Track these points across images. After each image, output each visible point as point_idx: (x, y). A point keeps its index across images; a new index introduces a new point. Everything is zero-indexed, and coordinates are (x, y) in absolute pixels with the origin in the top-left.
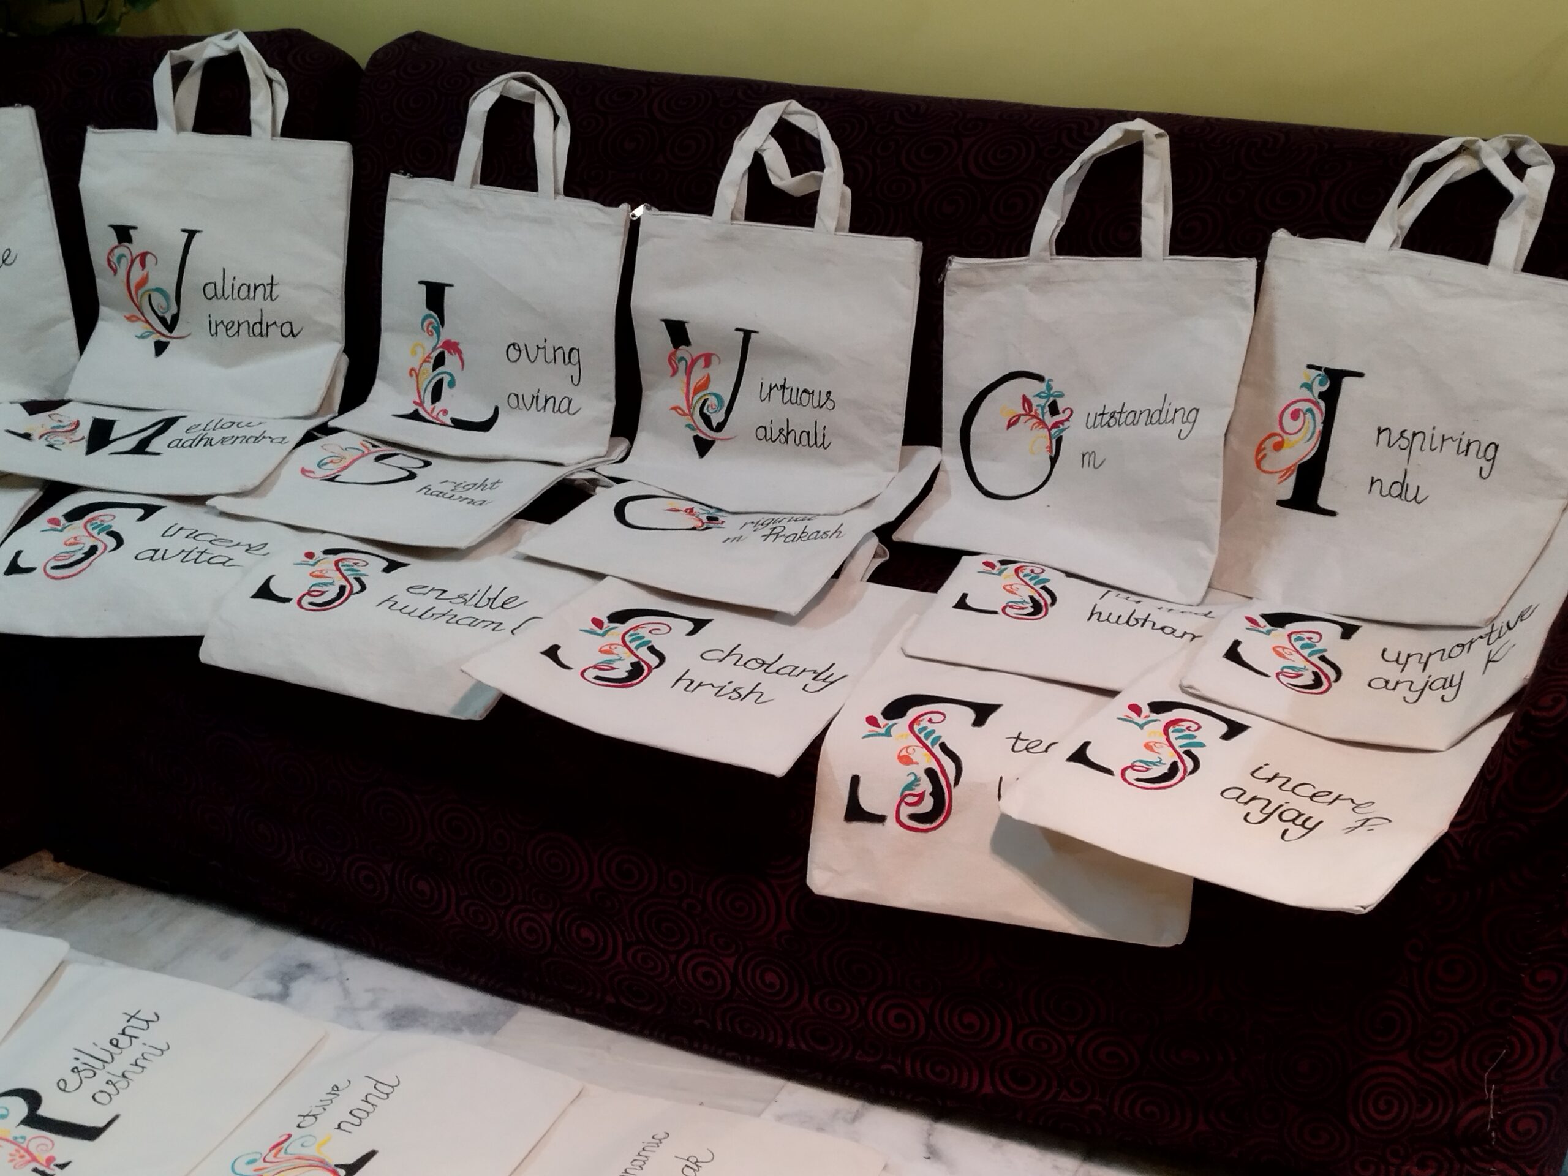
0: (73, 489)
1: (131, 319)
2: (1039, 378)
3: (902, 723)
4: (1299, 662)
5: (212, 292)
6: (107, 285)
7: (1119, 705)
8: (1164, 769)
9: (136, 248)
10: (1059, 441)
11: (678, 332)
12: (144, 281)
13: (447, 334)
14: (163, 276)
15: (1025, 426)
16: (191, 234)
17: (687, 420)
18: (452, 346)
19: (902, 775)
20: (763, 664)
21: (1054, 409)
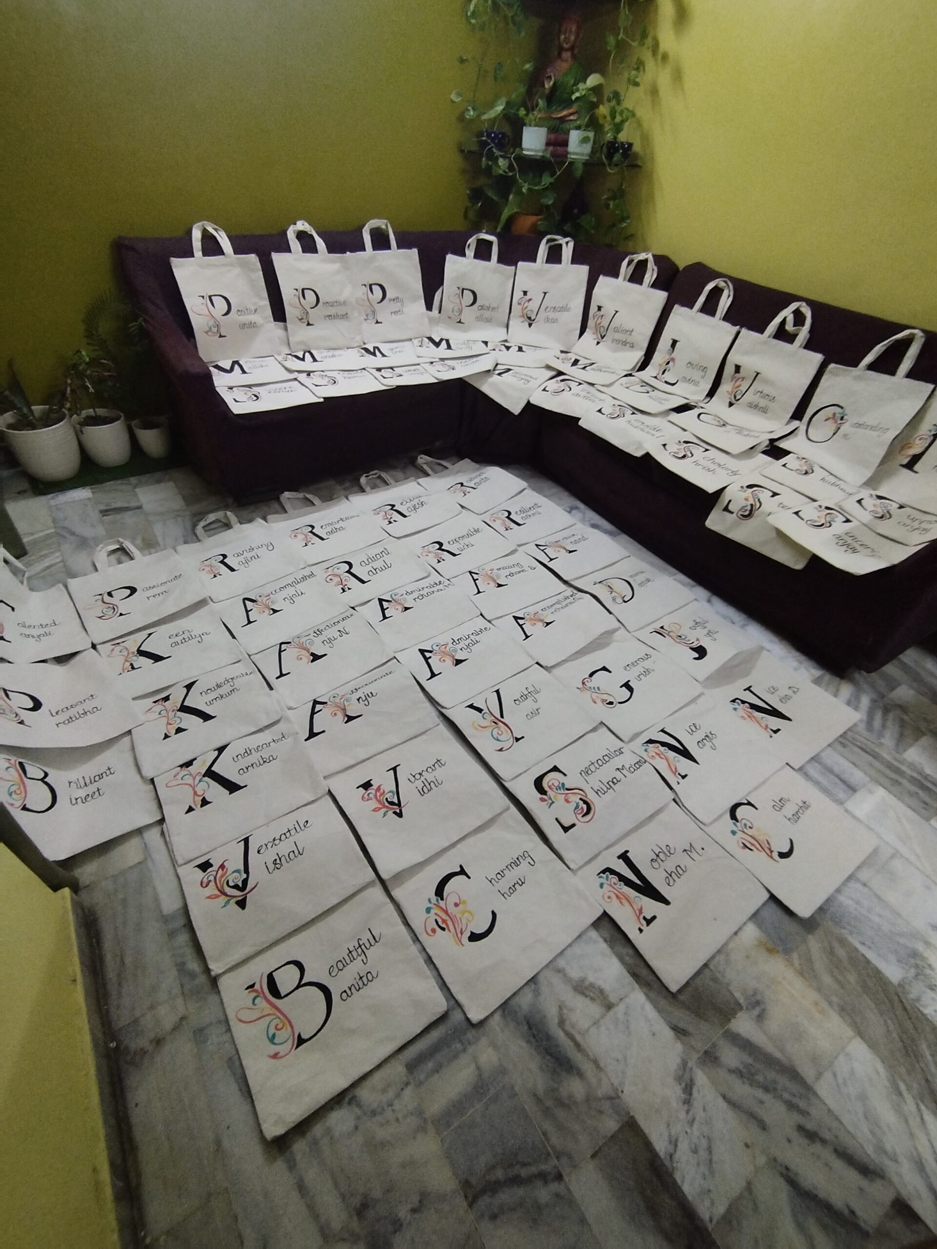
0: (563, 374)
1: (594, 333)
2: (842, 408)
3: (750, 490)
4: (879, 510)
5: (616, 330)
6: (591, 323)
7: (816, 504)
8: (819, 524)
9: (601, 313)
10: (839, 428)
11: (738, 369)
12: (600, 324)
13: (673, 355)
14: (605, 323)
15: (831, 421)
16: (617, 312)
18: (673, 360)
19: (744, 503)
20: (719, 465)
21: (842, 418)
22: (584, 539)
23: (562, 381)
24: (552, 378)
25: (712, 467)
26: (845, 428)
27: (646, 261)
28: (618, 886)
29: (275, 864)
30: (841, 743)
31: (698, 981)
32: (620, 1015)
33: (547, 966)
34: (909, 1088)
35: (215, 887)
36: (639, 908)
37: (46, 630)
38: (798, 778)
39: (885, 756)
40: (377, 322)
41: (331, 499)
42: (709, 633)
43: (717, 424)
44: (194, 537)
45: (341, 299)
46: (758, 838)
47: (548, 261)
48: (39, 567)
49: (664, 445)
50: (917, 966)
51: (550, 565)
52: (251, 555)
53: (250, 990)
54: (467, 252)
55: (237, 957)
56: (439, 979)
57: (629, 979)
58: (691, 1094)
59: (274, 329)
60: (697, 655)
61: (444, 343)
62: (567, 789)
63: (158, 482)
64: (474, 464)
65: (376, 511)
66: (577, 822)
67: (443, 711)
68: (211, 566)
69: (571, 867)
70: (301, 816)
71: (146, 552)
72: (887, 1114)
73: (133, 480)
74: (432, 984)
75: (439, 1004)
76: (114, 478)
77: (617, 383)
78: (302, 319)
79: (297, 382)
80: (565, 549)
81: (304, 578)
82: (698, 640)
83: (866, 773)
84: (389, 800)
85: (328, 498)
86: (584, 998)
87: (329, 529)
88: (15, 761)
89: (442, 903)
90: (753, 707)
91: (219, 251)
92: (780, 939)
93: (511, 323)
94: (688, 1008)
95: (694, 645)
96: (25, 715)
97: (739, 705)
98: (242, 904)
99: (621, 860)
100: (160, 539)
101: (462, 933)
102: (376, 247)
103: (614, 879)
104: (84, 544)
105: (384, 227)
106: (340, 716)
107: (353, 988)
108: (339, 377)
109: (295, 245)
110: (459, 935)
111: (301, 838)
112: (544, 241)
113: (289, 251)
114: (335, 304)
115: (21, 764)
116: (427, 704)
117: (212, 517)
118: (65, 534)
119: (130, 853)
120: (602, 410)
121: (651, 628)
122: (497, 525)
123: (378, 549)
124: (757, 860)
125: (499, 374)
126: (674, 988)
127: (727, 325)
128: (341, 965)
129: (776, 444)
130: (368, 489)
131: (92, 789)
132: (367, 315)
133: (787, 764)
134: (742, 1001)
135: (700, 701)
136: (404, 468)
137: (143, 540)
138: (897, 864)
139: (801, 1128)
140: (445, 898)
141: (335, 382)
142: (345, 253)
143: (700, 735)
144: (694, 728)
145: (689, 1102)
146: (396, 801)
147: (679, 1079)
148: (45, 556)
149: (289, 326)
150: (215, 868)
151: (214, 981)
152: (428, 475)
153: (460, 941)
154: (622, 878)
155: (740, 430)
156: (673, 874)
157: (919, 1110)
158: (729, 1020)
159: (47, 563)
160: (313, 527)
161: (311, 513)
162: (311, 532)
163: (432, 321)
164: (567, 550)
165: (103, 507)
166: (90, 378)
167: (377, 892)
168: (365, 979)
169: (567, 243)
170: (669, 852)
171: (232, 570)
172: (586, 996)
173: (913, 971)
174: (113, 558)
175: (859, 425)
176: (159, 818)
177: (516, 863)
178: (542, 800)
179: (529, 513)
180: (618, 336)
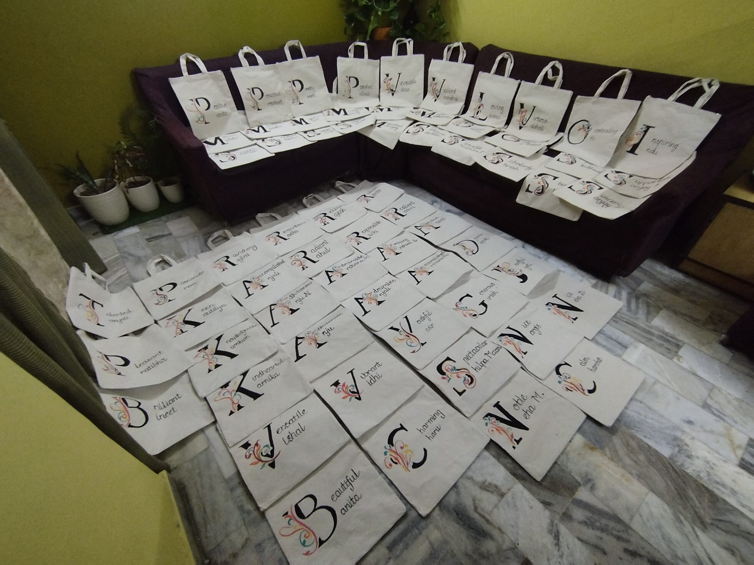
0: (417, 121)
1: (432, 95)
2: (587, 121)
3: (541, 177)
4: (618, 180)
5: (445, 91)
6: (429, 89)
8: (585, 192)
9: (435, 82)
10: (587, 134)
11: (522, 106)
12: (435, 88)
13: (482, 102)
14: (438, 88)
15: (582, 131)
16: (444, 80)
17: (519, 123)
18: (482, 105)
19: (538, 185)
20: (520, 165)
21: (588, 128)
22: (443, 219)
23: (417, 126)
24: (410, 125)
25: (516, 166)
26: (591, 134)
27: (459, 47)
28: (496, 423)
29: (289, 438)
30: (614, 321)
31: (552, 472)
32: (510, 499)
33: (462, 477)
34: (686, 518)
35: (254, 457)
36: (511, 434)
37: (124, 317)
38: (592, 345)
39: (641, 325)
40: (300, 104)
41: (287, 215)
42: (527, 266)
43: (514, 140)
44: (207, 249)
45: (277, 92)
46: (574, 383)
47: (399, 54)
48: (114, 278)
49: (485, 157)
50: (679, 446)
51: (425, 237)
52: (244, 255)
53: (286, 516)
54: (349, 54)
55: (275, 497)
56: (398, 493)
57: (511, 477)
58: (558, 540)
59: (238, 115)
60: (522, 280)
61: (342, 111)
62: (458, 370)
63: (180, 217)
64: (370, 183)
65: (316, 218)
66: (466, 388)
67: (375, 333)
68: (220, 264)
69: (467, 415)
70: (300, 407)
71: (179, 261)
72: (675, 535)
73: (164, 218)
74: (395, 496)
75: (402, 508)
76: (152, 218)
77: (450, 123)
78: (254, 107)
79: (256, 146)
80: (433, 227)
81: (279, 264)
82: (521, 271)
83: (631, 336)
84: (351, 391)
85: (285, 214)
86: (486, 492)
87: (289, 233)
88: (120, 397)
89: (393, 448)
90: (560, 306)
91: (198, 71)
92: (597, 441)
93: (381, 94)
94: (549, 489)
95: (519, 274)
96: (121, 369)
97: (551, 306)
98: (272, 465)
99: (496, 408)
100: (186, 252)
101: (408, 464)
102: (294, 57)
103: (494, 419)
104: (139, 261)
105: (297, 44)
106: (314, 345)
107: (348, 506)
108: (282, 139)
109: (244, 61)
110: (406, 466)
111: (302, 421)
112: (395, 42)
113: (241, 66)
114: (273, 95)
115: (123, 399)
116: (365, 331)
117: (216, 235)
118: (126, 256)
119: (199, 444)
120: (444, 140)
121: (492, 268)
122: (390, 217)
123: (320, 241)
124: (576, 396)
125: (379, 126)
126: (539, 479)
127: (512, 80)
128: (338, 493)
129: (551, 148)
130: (308, 206)
131: (168, 408)
132: (294, 100)
133: (585, 337)
134: (580, 480)
135: (528, 307)
136: (328, 191)
137: (176, 254)
138: (658, 387)
139: (626, 550)
140: (394, 444)
141: (280, 143)
142: (275, 63)
143: (531, 327)
144: (527, 324)
145: (558, 544)
146: (356, 391)
147: (550, 532)
148: (117, 271)
149: (247, 112)
150: (253, 445)
151: (263, 514)
152: (343, 193)
153: (408, 469)
154: (498, 418)
155: (528, 142)
156: (528, 412)
157: (693, 529)
158: (574, 494)
159: (119, 274)
160: (278, 233)
161: (276, 224)
162: (278, 236)
163: (333, 99)
164: (434, 227)
165: (147, 237)
166: (129, 158)
167: (353, 446)
168: (354, 500)
169: (409, 42)
170: (523, 399)
171: (234, 265)
172: (488, 491)
173: (677, 449)
174: (159, 267)
175: (599, 131)
176: (213, 420)
177: (434, 418)
178: (443, 378)
179: (408, 208)
180: (447, 95)
